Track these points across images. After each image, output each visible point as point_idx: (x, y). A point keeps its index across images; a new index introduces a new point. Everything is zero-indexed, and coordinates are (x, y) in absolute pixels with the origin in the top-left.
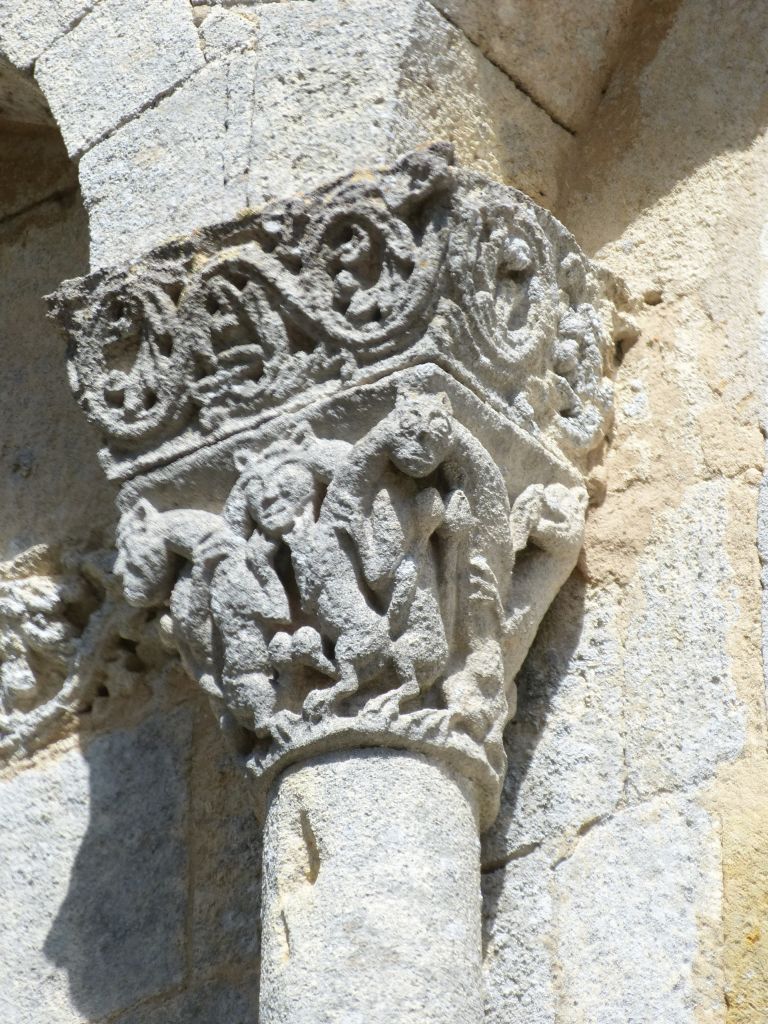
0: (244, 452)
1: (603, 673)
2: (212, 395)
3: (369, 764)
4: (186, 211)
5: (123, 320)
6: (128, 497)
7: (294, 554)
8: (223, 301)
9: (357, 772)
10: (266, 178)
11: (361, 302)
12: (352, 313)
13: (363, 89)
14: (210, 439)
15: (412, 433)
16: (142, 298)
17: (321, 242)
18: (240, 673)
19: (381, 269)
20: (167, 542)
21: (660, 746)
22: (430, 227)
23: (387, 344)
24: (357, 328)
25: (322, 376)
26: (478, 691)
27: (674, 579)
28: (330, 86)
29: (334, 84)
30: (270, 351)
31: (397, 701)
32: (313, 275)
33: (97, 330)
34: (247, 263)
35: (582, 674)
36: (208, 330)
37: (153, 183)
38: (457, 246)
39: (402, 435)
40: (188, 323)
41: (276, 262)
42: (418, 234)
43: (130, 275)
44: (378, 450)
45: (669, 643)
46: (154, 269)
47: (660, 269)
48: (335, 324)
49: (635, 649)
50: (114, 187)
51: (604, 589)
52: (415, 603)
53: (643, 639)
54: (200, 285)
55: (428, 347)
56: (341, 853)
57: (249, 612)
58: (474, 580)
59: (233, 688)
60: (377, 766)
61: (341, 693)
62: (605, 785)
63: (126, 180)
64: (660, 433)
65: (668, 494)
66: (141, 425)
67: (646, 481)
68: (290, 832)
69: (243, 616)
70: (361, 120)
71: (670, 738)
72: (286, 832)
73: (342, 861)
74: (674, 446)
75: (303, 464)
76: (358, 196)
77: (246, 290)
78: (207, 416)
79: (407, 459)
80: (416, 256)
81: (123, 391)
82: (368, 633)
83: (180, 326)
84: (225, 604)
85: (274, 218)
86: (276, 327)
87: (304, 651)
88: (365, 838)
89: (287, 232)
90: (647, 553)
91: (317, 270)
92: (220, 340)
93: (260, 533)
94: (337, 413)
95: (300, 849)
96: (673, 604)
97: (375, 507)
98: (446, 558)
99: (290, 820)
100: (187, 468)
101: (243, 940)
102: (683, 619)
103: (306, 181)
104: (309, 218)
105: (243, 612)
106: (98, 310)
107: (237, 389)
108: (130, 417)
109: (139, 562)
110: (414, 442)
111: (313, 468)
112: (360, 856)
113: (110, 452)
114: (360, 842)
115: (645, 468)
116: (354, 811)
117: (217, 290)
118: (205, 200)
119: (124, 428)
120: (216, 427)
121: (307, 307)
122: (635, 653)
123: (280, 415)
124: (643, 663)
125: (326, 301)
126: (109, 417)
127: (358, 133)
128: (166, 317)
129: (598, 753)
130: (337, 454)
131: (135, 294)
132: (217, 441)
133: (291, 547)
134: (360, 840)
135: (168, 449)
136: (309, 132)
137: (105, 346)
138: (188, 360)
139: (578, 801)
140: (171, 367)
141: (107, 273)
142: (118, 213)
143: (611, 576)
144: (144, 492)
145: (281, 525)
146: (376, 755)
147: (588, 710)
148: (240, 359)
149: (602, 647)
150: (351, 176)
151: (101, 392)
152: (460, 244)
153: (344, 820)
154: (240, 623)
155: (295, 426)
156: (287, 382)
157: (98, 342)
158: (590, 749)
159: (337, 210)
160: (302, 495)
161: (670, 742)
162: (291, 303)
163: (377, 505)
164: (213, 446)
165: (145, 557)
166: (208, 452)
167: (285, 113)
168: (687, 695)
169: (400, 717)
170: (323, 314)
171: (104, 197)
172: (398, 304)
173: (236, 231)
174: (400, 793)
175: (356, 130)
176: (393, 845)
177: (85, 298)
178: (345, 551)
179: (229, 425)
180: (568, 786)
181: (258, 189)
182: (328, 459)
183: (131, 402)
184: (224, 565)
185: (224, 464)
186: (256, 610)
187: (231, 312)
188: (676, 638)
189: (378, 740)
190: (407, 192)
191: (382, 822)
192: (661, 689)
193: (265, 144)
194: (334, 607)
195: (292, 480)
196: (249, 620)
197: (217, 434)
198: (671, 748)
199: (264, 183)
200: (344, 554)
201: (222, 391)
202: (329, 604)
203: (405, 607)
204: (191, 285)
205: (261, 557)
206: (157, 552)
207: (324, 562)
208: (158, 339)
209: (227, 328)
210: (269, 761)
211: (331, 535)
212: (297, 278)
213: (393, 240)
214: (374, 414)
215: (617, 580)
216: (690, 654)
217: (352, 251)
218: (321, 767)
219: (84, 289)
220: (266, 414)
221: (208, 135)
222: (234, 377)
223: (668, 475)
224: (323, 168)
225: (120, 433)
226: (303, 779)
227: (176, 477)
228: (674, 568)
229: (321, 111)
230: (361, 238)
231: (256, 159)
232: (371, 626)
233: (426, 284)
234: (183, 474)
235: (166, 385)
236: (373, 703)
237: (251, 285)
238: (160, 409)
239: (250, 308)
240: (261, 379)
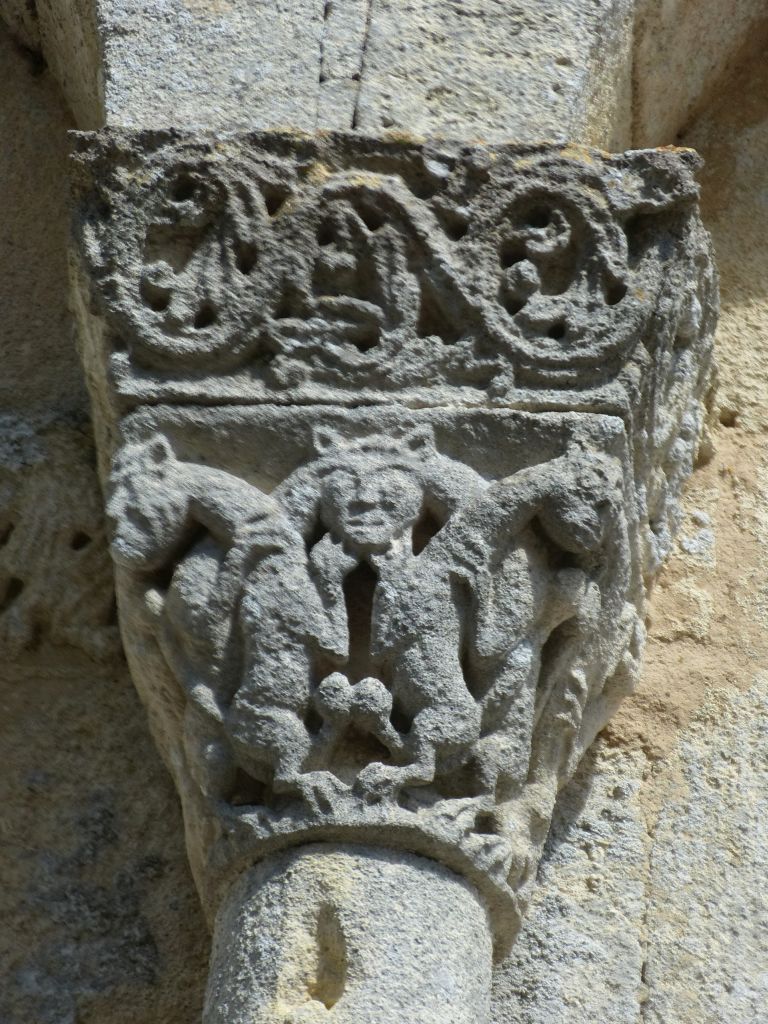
0: (329, 431)
1: (620, 857)
2: (297, 343)
3: (424, 878)
4: (261, 95)
5: (190, 203)
6: (142, 425)
7: (383, 584)
8: (344, 233)
9: (409, 884)
10: (387, 97)
11: (541, 307)
12: (527, 316)
13: (541, 38)
14: (281, 396)
15: (590, 496)
16: (229, 187)
17: (505, 213)
18: (270, 702)
19: (579, 278)
20: (192, 501)
21: (700, 976)
22: (655, 251)
23: (566, 373)
24: (527, 338)
25: (459, 377)
26: (528, 832)
27: (732, 777)
28: (492, 16)
29: (499, 16)
30: (395, 319)
31: (474, 814)
32: (484, 249)
33: (150, 202)
34: (392, 200)
35: (587, 848)
36: (312, 261)
37: (212, 42)
38: (672, 287)
39: (577, 493)
40: (288, 242)
41: (430, 213)
42: (636, 254)
43: (215, 152)
44: (536, 500)
45: (721, 853)
46: (250, 156)
47: (740, 385)
48: (498, 320)
49: (669, 844)
50: (149, 25)
51: (626, 753)
52: (517, 701)
53: (680, 835)
54: (317, 202)
55: (620, 397)
56: (382, 977)
57: (302, 633)
58: (569, 696)
59: (251, 717)
60: (433, 884)
61: (414, 779)
62: (615, 998)
63: (168, 21)
64: (726, 590)
65: (733, 669)
66: (188, 344)
67: (700, 641)
68: (301, 925)
69: (292, 635)
70: (535, 76)
71: (715, 971)
72: (296, 923)
73: (382, 988)
74: (746, 611)
75: (417, 477)
76: (570, 176)
77: (381, 232)
78: (284, 367)
79: (575, 526)
80: (630, 280)
81: (170, 291)
82: (463, 718)
83: (275, 243)
84: (270, 610)
85: (441, 159)
86: (412, 293)
87: (374, 709)
88: (413, 970)
89: (456, 183)
90: (693, 731)
91: (487, 245)
92: (324, 278)
93: (335, 541)
94: (476, 431)
95: (309, 951)
96: (730, 807)
97: (506, 567)
98: (557, 659)
99: (304, 909)
100: (238, 420)
101: (52, 1012)
102: (744, 830)
103: (448, 123)
104: (488, 176)
105: (293, 629)
106: (159, 178)
107: (333, 348)
108: (172, 327)
109: (150, 513)
110: (589, 508)
111: (429, 488)
112: (405, 990)
113: (129, 359)
114: (407, 973)
115: (703, 625)
116: (403, 931)
117: (340, 217)
118: (291, 91)
119: (161, 339)
120: (294, 385)
121: (465, 285)
122: (669, 848)
123: (394, 404)
124: (681, 865)
125: (492, 288)
126: (143, 317)
127: (530, 91)
128: (258, 223)
129: (608, 955)
130: (467, 483)
131: (221, 178)
132: (290, 403)
133: (382, 574)
134: (408, 970)
135: (215, 387)
136: (456, 63)
137: (153, 225)
138: (276, 288)
139: (575, 1005)
140: (248, 288)
141: (178, 137)
142: (154, 59)
143: (639, 741)
144: (166, 427)
145: (375, 542)
146: (432, 869)
147: (592, 896)
148: (347, 313)
149: (620, 824)
150: (562, 148)
151: (137, 281)
152: (675, 285)
153: (389, 937)
154: (285, 641)
155: (413, 426)
156: (409, 367)
157: (147, 218)
158: (595, 946)
159: (539, 183)
160: (408, 515)
161: (714, 976)
162: (443, 272)
163: (509, 565)
164: (284, 408)
165: (161, 510)
166: (276, 411)
167: (423, 26)
168: (743, 927)
169: (472, 835)
170: (486, 303)
171: (133, 31)
172: (596, 329)
173: (378, 154)
174: (452, 929)
175: (527, 85)
176: (443, 991)
177: (135, 155)
178: (456, 606)
179: (310, 390)
180: (560, 981)
181: (375, 106)
182: (453, 484)
183: (180, 309)
184: (274, 560)
185: (295, 434)
186: (312, 633)
187: (349, 252)
188: (730, 850)
189: (441, 854)
190: (640, 200)
191: (433, 956)
192: (706, 906)
193: (390, 54)
194: (429, 669)
195: (400, 492)
196: (299, 642)
197: (293, 393)
198: (716, 985)
199: (384, 102)
200: (454, 609)
201: (312, 344)
202: (422, 663)
203: (506, 701)
204: (303, 198)
205: (334, 571)
206: (176, 509)
207: (428, 610)
208: (238, 245)
209: (342, 269)
210: (284, 825)
211: (444, 580)
212: (455, 245)
213: (606, 248)
214: (527, 452)
215: (646, 749)
216: (751, 877)
217: (546, 241)
218: (362, 861)
219: (138, 144)
220: (368, 394)
221: (300, 10)
222: (333, 332)
223: (734, 645)
224: (475, 114)
225: (154, 341)
226: (335, 866)
227: (218, 425)
228: (733, 762)
229: (475, 42)
230: (561, 230)
231: (374, 67)
232: (468, 711)
233: (639, 319)
234: (229, 426)
235: (235, 306)
236: (449, 806)
237: (389, 229)
238: (220, 334)
239: (381, 257)
240: (372, 350)
